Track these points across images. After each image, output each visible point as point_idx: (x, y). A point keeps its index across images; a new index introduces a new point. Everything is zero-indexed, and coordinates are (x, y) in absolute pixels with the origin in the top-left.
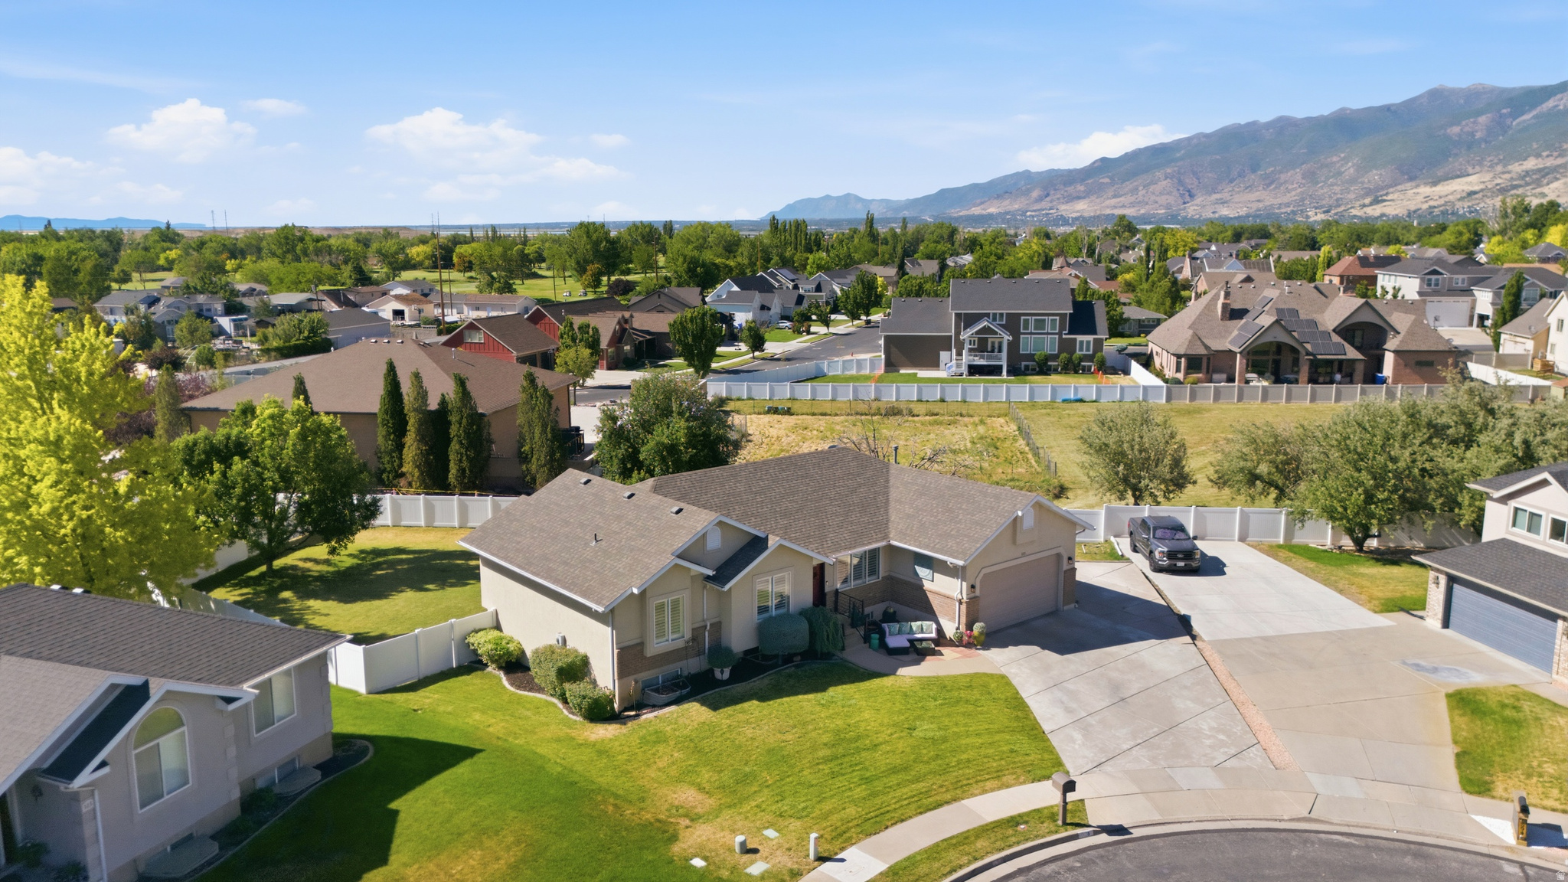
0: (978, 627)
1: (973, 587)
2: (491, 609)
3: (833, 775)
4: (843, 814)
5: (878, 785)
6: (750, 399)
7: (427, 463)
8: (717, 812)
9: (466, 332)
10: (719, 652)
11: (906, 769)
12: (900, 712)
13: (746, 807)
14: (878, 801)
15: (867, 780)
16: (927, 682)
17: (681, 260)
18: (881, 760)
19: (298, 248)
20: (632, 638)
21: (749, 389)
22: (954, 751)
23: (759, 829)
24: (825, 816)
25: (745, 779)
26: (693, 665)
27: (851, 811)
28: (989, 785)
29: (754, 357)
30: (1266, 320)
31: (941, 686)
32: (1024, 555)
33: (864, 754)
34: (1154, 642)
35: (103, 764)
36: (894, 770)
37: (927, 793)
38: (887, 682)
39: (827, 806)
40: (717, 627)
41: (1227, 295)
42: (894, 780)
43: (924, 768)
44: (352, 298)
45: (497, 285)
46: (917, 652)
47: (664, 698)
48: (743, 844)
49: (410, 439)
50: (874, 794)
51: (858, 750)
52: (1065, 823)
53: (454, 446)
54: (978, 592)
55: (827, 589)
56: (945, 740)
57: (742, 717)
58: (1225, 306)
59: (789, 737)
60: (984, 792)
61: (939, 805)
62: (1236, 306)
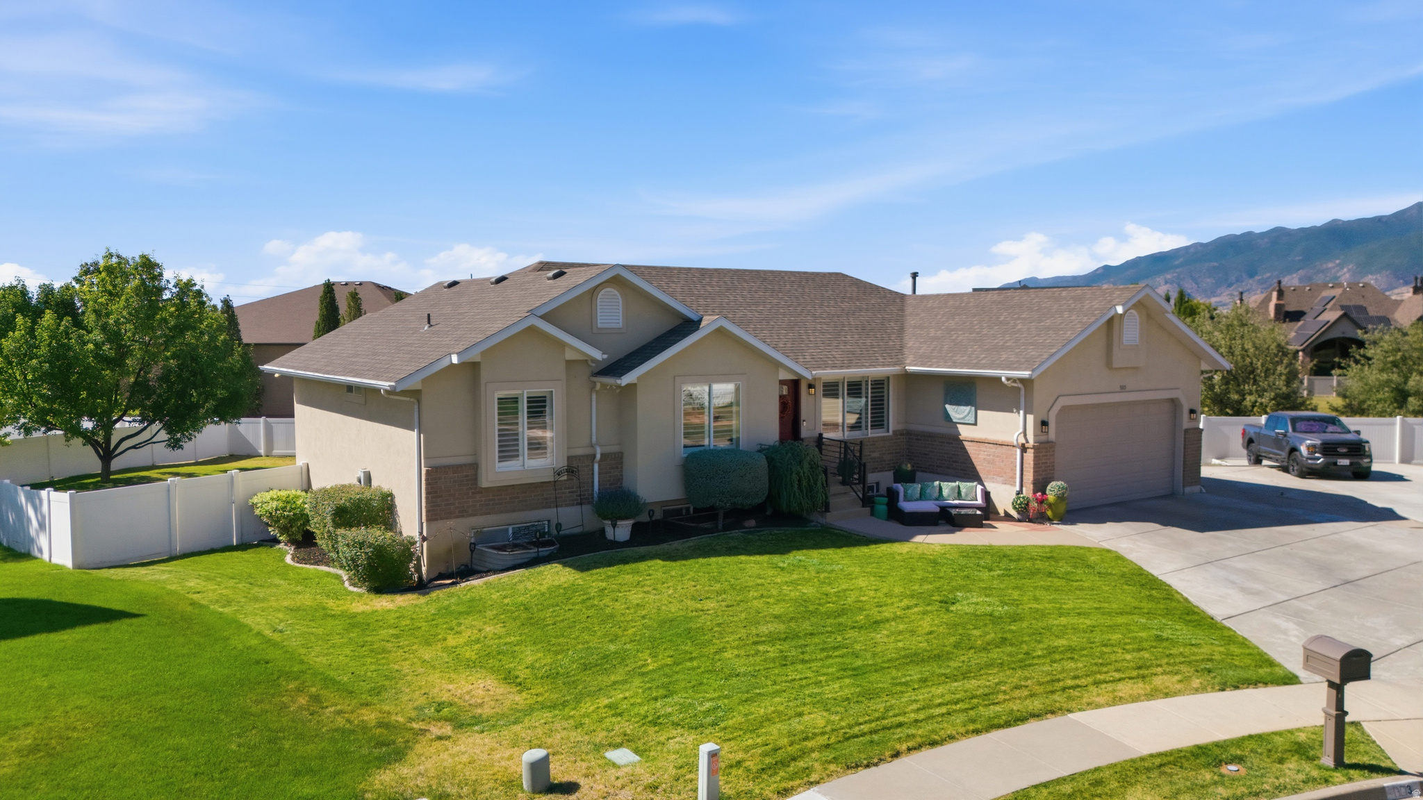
0: (1054, 489)
1: (1044, 423)
2: (300, 461)
3: (784, 662)
4: (796, 725)
5: (881, 681)
8: (516, 716)
10: (615, 498)
11: (939, 657)
12: (923, 580)
13: (587, 706)
14: (879, 706)
15: (857, 673)
16: (975, 553)
18: (886, 642)
20: (455, 454)
22: (1038, 635)
23: (598, 748)
24: (754, 727)
25: (599, 663)
26: (570, 518)
27: (816, 719)
28: (1125, 689)
30: (1332, 316)
31: (1002, 555)
33: (851, 634)
36: (914, 658)
37: (988, 697)
38: (897, 548)
39: (760, 710)
40: (615, 461)
41: (1281, 294)
42: (914, 673)
43: (976, 659)
48: (539, 768)
50: (871, 695)
51: (841, 629)
52: (1340, 763)
54: (1052, 435)
56: (1015, 618)
57: (629, 578)
58: (1278, 307)
59: (710, 605)
60: (1117, 701)
61: (1020, 719)
62: (1291, 307)
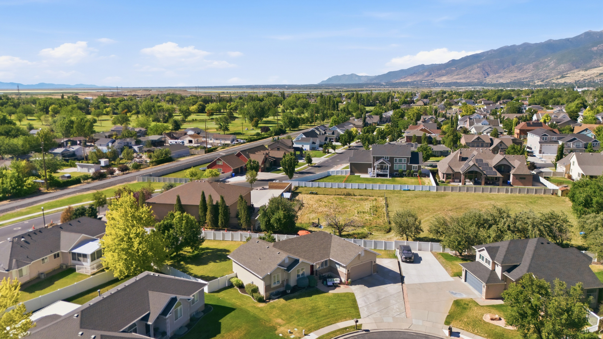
0: (349, 280)
1: (348, 271)
2: (235, 272)
3: (310, 317)
4: (311, 326)
5: (320, 320)
6: (305, 187)
7: (213, 220)
8: (285, 324)
9: (217, 161)
10: (288, 286)
11: (326, 316)
12: (327, 302)
13: (291, 324)
14: (319, 323)
15: (317, 318)
16: (335, 295)
17: (286, 118)
18: (321, 314)
19: (153, 109)
20: (268, 284)
21: (305, 184)
22: (337, 312)
23: (294, 329)
24: (307, 326)
25: (291, 317)
26: (282, 289)
27: (313, 325)
28: (343, 320)
29: (308, 166)
30: (471, 163)
31: (338, 295)
32: (362, 262)
33: (318, 312)
34: (392, 284)
35: (170, 313)
36: (323, 316)
37: (329, 322)
38: (326, 294)
39: (308, 324)
40: (288, 280)
41: (461, 153)
42: (323, 318)
43: (330, 316)
44: (175, 135)
45: (223, 128)
46: (335, 286)
47: (275, 297)
48: (290, 332)
49: (208, 213)
50: (318, 322)
51: (316, 311)
52: (356, 329)
53: (220, 216)
54: (350, 272)
55: (314, 270)
56: (336, 309)
57: (292, 303)
58: (460, 157)
59: (302, 308)
60: (342, 321)
61: (331, 324)
62: (464, 156)
